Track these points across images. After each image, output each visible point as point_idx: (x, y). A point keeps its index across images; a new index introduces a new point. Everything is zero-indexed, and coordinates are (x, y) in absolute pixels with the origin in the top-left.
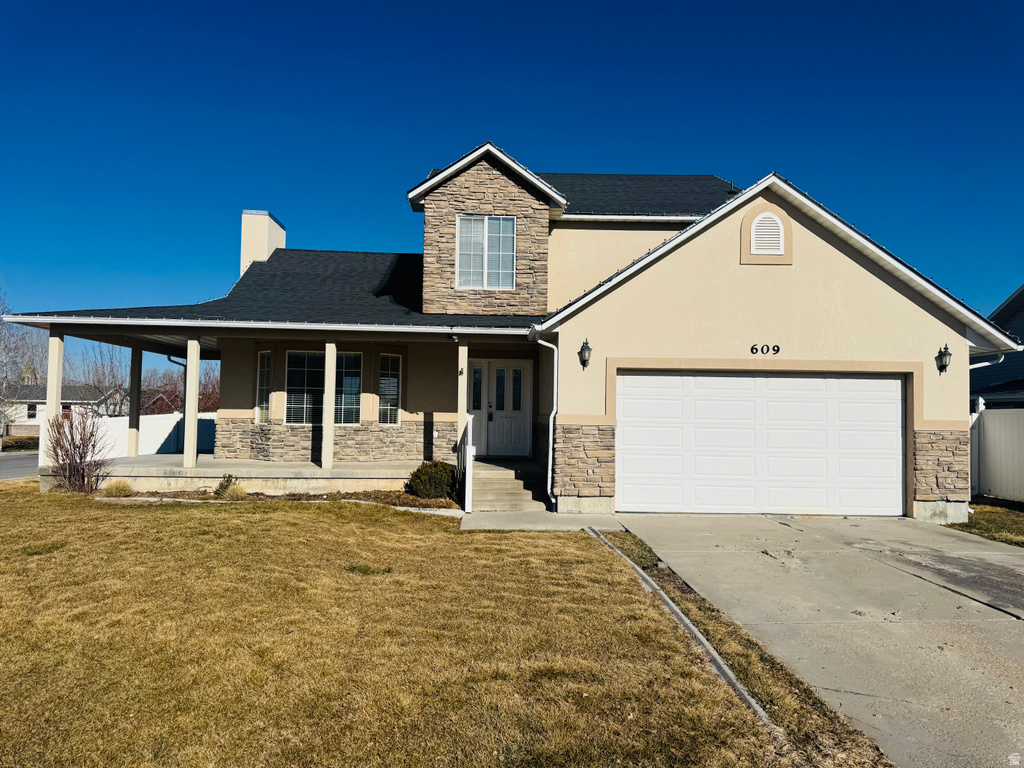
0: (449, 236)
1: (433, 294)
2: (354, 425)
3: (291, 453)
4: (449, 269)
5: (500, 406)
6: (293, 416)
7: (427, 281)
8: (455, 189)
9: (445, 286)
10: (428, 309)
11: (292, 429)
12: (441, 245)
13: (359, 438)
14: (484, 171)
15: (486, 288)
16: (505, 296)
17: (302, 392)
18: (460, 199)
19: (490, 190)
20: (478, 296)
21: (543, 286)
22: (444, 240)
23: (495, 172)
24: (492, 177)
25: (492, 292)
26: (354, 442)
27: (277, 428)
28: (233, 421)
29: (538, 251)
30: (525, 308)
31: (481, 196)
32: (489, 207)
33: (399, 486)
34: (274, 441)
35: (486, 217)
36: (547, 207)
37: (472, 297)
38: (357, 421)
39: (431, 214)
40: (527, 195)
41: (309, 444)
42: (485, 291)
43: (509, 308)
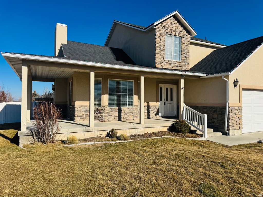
0: (163, 41)
1: (159, 61)
2: (132, 107)
3: (111, 118)
4: (163, 53)
5: (167, 100)
6: (111, 104)
7: (157, 56)
8: (165, 25)
9: (162, 58)
10: (157, 66)
11: (111, 109)
12: (161, 44)
13: (133, 112)
14: (173, 20)
15: (173, 60)
16: (179, 63)
17: (114, 95)
18: (166, 29)
19: (175, 27)
20: (171, 63)
21: (188, 61)
22: (161, 42)
23: (176, 21)
24: (175, 23)
25: (175, 62)
26: (132, 113)
27: (106, 108)
28: (82, 106)
29: (187, 49)
30: (184, 68)
31: (172, 28)
32: (174, 33)
33: (166, 129)
34: (105, 114)
35: (173, 36)
36: (189, 35)
37: (169, 63)
38: (132, 105)
39: (158, 32)
40: (184, 31)
41: (117, 114)
42: (173, 61)
43: (180, 67)
